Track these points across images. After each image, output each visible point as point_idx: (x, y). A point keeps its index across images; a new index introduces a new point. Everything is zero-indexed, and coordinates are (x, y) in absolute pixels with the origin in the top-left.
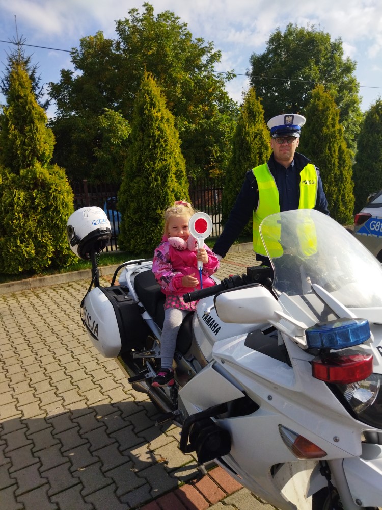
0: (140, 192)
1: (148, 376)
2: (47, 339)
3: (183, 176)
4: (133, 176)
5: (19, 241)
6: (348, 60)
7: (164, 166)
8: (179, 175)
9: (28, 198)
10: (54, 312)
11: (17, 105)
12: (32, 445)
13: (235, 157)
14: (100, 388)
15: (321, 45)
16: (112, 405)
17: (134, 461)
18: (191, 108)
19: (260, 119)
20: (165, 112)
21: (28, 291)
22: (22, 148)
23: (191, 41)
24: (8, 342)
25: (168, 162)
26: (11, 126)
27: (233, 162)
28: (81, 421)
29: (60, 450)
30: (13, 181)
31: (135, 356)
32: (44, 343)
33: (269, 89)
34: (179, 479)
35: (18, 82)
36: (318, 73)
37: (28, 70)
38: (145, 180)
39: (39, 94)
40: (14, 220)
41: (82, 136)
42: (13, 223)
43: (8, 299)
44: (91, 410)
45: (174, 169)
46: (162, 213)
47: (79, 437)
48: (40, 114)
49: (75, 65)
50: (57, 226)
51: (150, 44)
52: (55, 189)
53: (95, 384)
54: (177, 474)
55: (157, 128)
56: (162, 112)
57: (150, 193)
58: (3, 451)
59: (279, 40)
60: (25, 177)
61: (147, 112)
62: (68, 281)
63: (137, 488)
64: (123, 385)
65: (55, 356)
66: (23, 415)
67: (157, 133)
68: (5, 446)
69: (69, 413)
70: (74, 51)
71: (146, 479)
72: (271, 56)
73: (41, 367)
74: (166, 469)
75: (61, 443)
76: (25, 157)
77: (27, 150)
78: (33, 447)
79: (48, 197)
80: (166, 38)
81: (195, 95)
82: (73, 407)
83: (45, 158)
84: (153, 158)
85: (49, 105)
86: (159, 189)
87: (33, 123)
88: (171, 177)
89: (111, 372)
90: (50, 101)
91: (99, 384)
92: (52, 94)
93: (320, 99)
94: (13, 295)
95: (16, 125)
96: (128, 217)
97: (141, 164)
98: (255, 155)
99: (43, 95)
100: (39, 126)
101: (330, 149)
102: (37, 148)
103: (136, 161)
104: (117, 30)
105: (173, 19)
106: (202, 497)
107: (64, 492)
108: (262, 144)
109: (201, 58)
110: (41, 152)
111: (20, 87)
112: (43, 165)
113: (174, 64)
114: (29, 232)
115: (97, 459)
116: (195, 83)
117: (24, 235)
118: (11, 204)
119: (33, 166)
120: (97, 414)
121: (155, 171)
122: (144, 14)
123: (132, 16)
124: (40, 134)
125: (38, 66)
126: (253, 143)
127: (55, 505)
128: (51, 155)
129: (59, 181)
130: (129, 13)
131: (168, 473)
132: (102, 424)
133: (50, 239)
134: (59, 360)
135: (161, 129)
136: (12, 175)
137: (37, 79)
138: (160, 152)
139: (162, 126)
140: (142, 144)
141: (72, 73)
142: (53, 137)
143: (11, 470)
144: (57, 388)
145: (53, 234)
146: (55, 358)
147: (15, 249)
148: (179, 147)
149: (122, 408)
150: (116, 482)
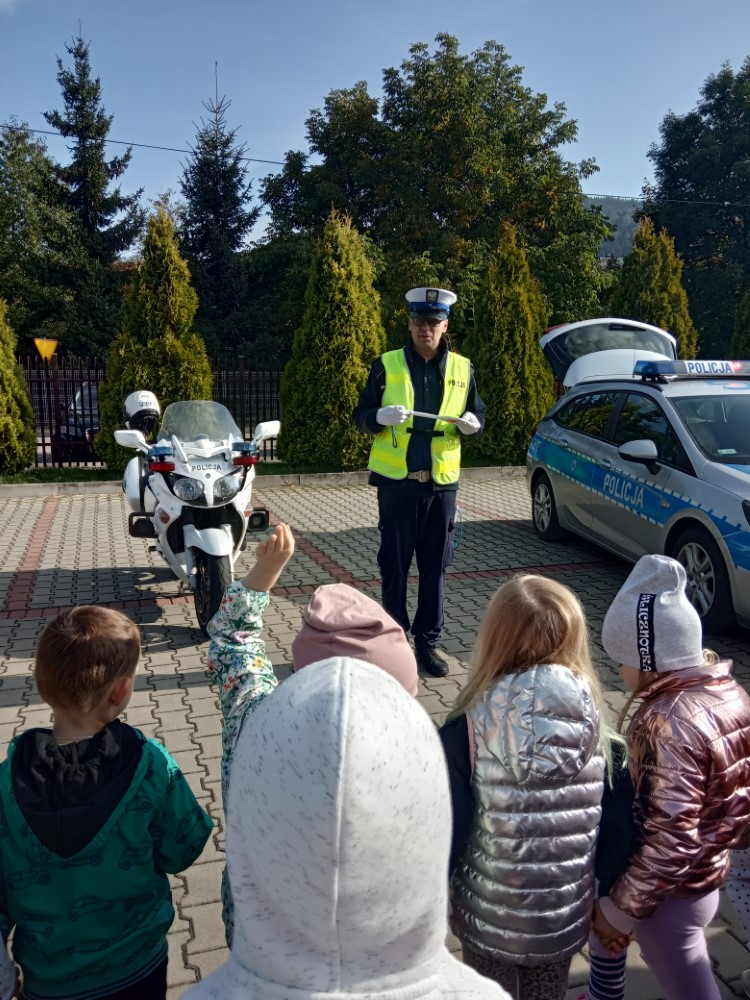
0: (307, 377)
7: (343, 343)
11: (153, 258)
19: (522, 275)
20: (357, 266)
22: (153, 312)
26: (142, 285)
30: (138, 354)
37: (229, 154)
39: (243, 196)
48: (179, 270)
49: (311, 144)
52: (187, 367)
55: (339, 289)
56: (351, 266)
57: (318, 380)
60: (153, 350)
70: (314, 116)
72: (704, 119)
76: (154, 324)
83: (182, 327)
86: (331, 375)
88: (351, 360)
92: (266, 196)
95: (149, 282)
100: (175, 285)
102: (171, 313)
104: (385, 86)
105: (499, 58)
110: (175, 319)
112: (177, 335)
119: (164, 336)
122: (438, 53)
123: (416, 56)
124: (175, 296)
128: (190, 324)
129: (194, 357)
130: (412, 51)
135: (346, 291)
136: (138, 346)
137: (241, 172)
138: (340, 323)
139: (348, 286)
141: (305, 157)
142: (196, 299)
148: (378, 318)
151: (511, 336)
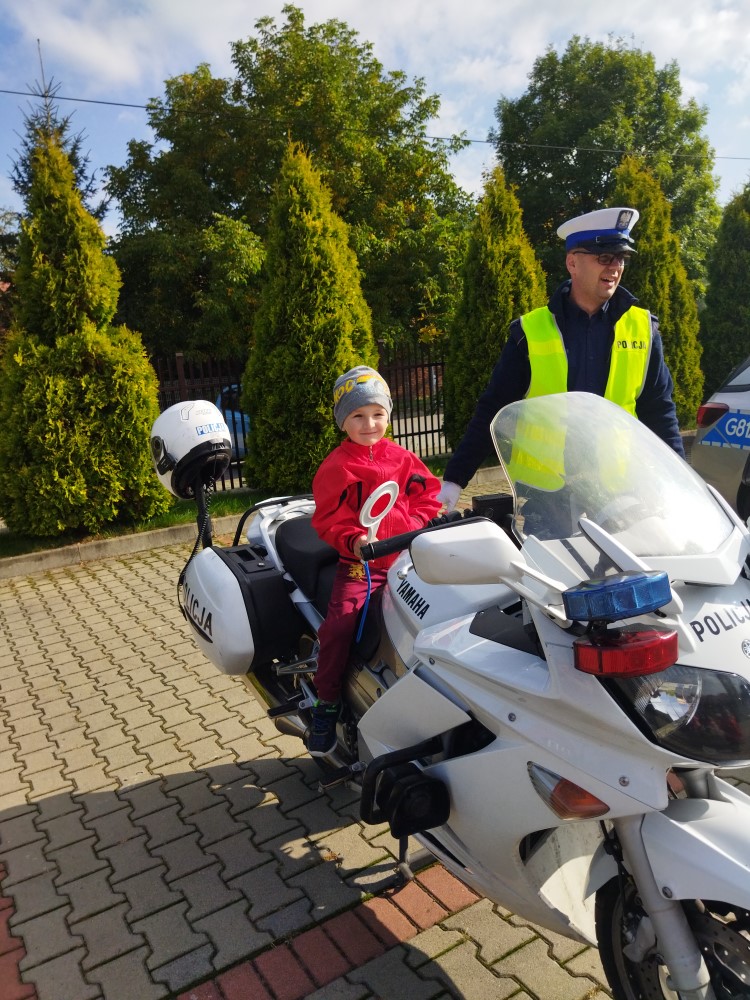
0: (285, 373)
1: (303, 705)
2: (115, 653)
3: (367, 340)
4: (270, 344)
5: (56, 474)
6: (692, 104)
7: (329, 323)
8: (360, 339)
9: (72, 391)
10: (127, 604)
11: (48, 215)
12: (94, 839)
13: (467, 303)
14: (216, 737)
15: (638, 75)
16: (239, 765)
17: (279, 859)
18: (382, 206)
19: (515, 226)
20: (329, 219)
21: (76, 568)
22: (60, 294)
23: (379, 76)
24: (42, 660)
25: (337, 315)
26: (37, 255)
27: (465, 311)
28: (182, 794)
29: (145, 845)
30: (44, 360)
31: (279, 671)
32: (110, 661)
33: (535, 166)
34: (363, 888)
35: (47, 171)
36: (632, 132)
37: (65, 143)
38: (293, 350)
39: (87, 189)
40: (47, 432)
41: (171, 268)
42: (44, 438)
43: (39, 583)
44: (201, 775)
45: (349, 328)
46: (327, 413)
47: (181, 823)
48: (91, 230)
49: (155, 131)
50: (127, 443)
51: (298, 85)
52: (123, 373)
53: (206, 730)
54: (360, 880)
55: (315, 249)
56: (323, 219)
57: (304, 374)
58: (43, 850)
59: (554, 69)
60: (66, 351)
61: (293, 219)
62: (151, 546)
63: (287, 905)
64: (258, 731)
65: (132, 683)
66: (76, 788)
67: (315, 259)
68: (45, 841)
69: (161, 781)
70: (154, 104)
71: (302, 889)
72: (536, 101)
73: (105, 703)
74: (339, 872)
75: (147, 833)
76: (64, 312)
77: (69, 299)
78: (96, 843)
79: (109, 388)
80: (329, 72)
81: (390, 183)
82: (167, 771)
83: (104, 315)
84: (308, 308)
85: (107, 210)
86: (320, 366)
87: (79, 247)
88: (343, 344)
89: (235, 709)
90: (107, 203)
91: (215, 731)
92: (112, 188)
93: (631, 185)
94: (49, 576)
95: (46, 252)
96: (263, 422)
97: (287, 320)
98: (506, 298)
99: (93, 192)
100: (89, 253)
101: (653, 282)
102: (87, 295)
103: (275, 314)
104: (234, 61)
105: (344, 35)
106: (405, 918)
107: (155, 915)
108: (520, 274)
109: (400, 110)
110: (94, 304)
111: (52, 181)
112: (99, 327)
113: (347, 125)
114: (75, 456)
115: (213, 859)
116: (390, 159)
117: (67, 461)
118: (41, 404)
119: (80, 330)
120: (212, 781)
121: (313, 333)
122: (287, 27)
123: (263, 32)
124: (91, 268)
125: (83, 135)
126: (502, 274)
127: (139, 936)
128: (115, 310)
129: (130, 357)
130: (257, 26)
131: (344, 879)
132: (222, 798)
133: (115, 468)
134: (139, 689)
135: (323, 252)
136: (42, 348)
137: (82, 162)
138: (321, 296)
139: (324, 245)
140: (286, 282)
141: (150, 147)
142: (117, 274)
143: (58, 881)
144: (136, 740)
145: (120, 458)
146: (131, 687)
147: (49, 487)
148: (358, 287)
149: (258, 770)
150: (249, 896)
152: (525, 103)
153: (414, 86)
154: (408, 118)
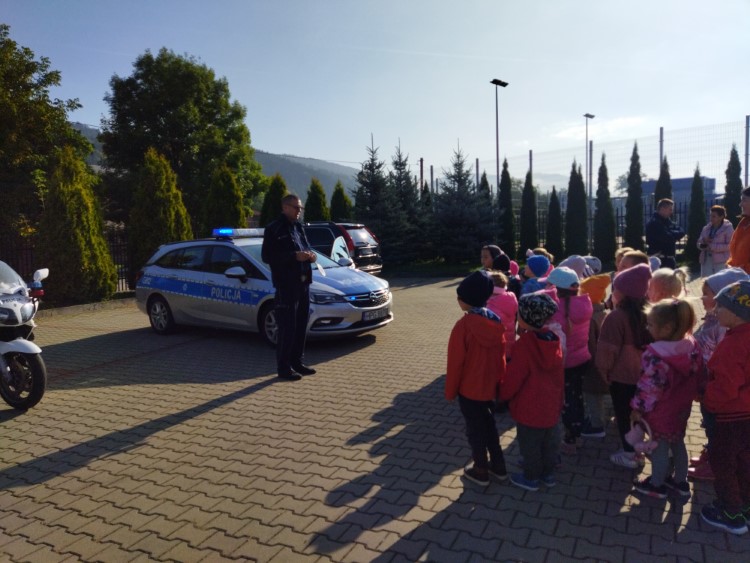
6: (236, 104)
15: (202, 82)
23: (15, 48)
33: (139, 122)
59: (150, 65)
72: (139, 81)
109: (29, 76)
126: (69, 203)
151: (79, 217)
152: (131, 82)
153: (40, 62)
154: (36, 82)
